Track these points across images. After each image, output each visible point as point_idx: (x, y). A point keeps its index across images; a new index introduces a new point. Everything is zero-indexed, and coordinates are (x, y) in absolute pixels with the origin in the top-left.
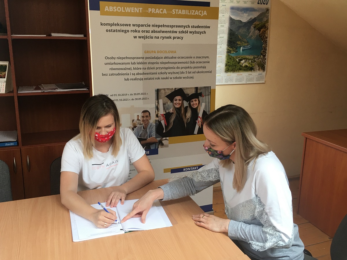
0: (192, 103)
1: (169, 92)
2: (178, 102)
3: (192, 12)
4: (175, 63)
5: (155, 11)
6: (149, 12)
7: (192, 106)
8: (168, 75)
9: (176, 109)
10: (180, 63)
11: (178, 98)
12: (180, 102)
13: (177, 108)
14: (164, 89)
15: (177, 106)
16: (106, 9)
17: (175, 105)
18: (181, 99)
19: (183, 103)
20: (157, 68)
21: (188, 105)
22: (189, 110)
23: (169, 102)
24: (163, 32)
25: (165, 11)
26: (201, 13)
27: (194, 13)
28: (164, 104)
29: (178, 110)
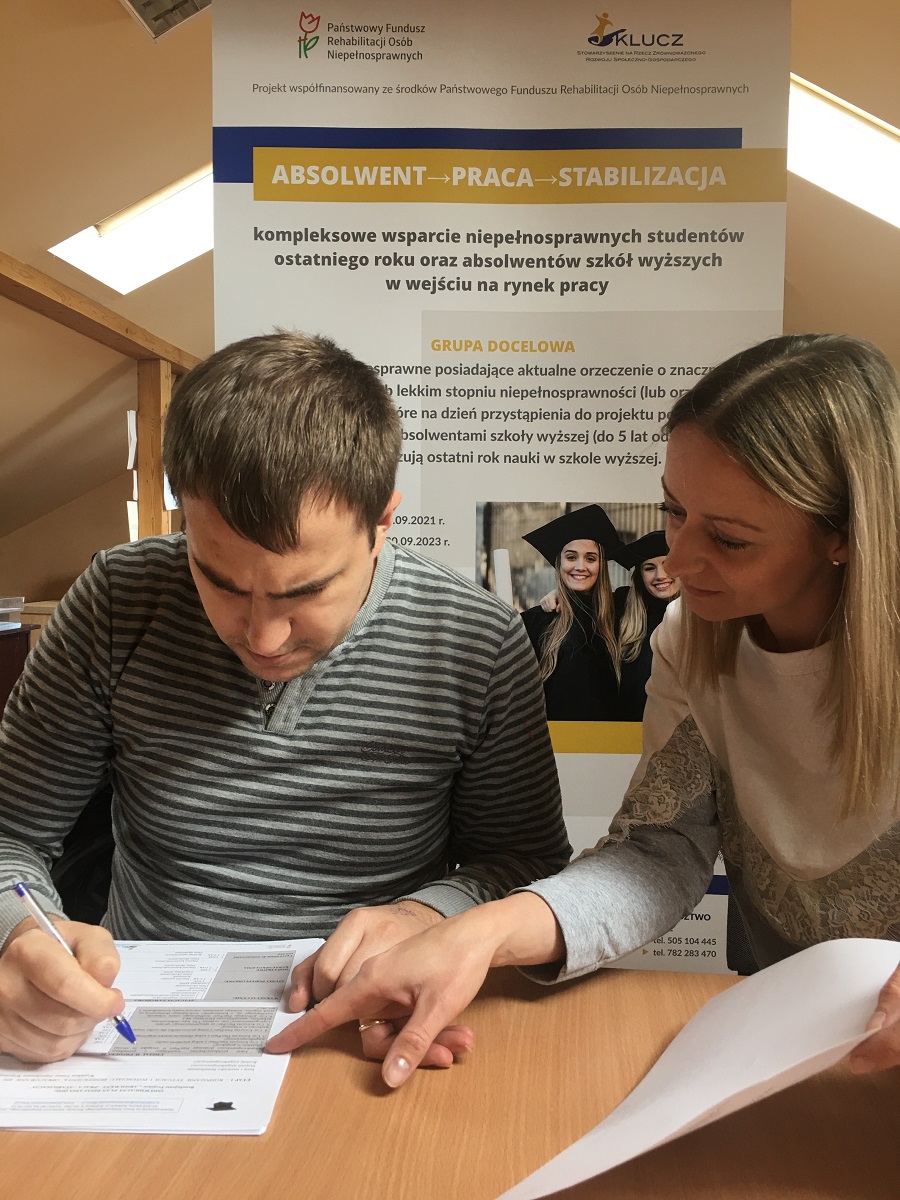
0: (649, 576)
1: (539, 521)
2: (580, 564)
3: (653, 175)
4: (569, 395)
5: (482, 179)
6: (455, 183)
7: (652, 588)
8: (535, 447)
9: (573, 596)
10: (595, 394)
11: (582, 546)
12: (594, 567)
13: (578, 593)
14: (519, 506)
15: (579, 584)
16: (279, 175)
17: (565, 576)
18: (596, 551)
19: (603, 573)
20: (486, 415)
21: (629, 583)
22: (634, 606)
23: (540, 563)
24: (517, 263)
25: (525, 178)
26: (696, 176)
27: (665, 178)
28: (516, 571)
29: (582, 602)
